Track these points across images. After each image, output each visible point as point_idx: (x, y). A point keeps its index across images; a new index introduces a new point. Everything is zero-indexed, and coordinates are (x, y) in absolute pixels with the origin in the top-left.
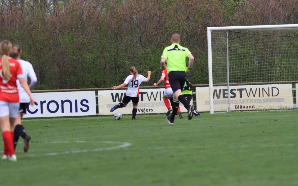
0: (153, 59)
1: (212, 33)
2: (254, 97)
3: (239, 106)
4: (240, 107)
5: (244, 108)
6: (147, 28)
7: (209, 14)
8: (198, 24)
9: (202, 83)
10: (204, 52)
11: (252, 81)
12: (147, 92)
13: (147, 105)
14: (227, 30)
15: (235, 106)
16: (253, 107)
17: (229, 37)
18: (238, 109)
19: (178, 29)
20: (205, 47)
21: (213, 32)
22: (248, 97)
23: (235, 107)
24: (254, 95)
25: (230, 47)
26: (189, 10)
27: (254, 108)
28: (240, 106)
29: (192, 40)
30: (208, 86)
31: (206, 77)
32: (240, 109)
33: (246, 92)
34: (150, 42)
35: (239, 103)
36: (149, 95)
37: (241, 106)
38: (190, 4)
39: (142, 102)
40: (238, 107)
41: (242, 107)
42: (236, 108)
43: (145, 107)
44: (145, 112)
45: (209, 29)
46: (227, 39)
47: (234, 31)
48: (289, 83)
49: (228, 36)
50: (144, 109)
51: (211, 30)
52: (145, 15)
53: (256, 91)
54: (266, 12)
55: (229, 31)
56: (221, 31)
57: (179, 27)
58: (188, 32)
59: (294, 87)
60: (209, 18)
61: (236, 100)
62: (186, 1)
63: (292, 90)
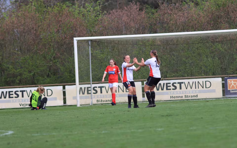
0: (31, 63)
1: (77, 43)
5: (104, 102)
6: (26, 39)
7: (75, 27)
8: (66, 36)
9: (70, 83)
10: (71, 58)
12: (26, 91)
13: (27, 101)
15: (97, 100)
18: (99, 103)
20: (72, 54)
21: (78, 41)
22: (107, 93)
23: (97, 101)
25: (92, 54)
26: (59, 25)
28: (100, 100)
29: (62, 48)
30: (75, 84)
31: (73, 77)
33: (105, 88)
34: (28, 50)
35: (100, 98)
36: (28, 92)
37: (101, 100)
38: (60, 19)
39: (23, 98)
40: (99, 101)
41: (102, 101)
42: (97, 102)
43: (25, 102)
44: (25, 106)
45: (75, 39)
46: (90, 47)
47: (95, 40)
48: (139, 81)
49: (90, 45)
50: (24, 104)
51: (76, 40)
52: (24, 29)
54: (120, 25)
55: (91, 40)
56: (85, 40)
57: (52, 38)
58: (58, 41)
59: (143, 84)
60: (75, 30)
61: (98, 96)
62: (57, 18)
63: (141, 87)
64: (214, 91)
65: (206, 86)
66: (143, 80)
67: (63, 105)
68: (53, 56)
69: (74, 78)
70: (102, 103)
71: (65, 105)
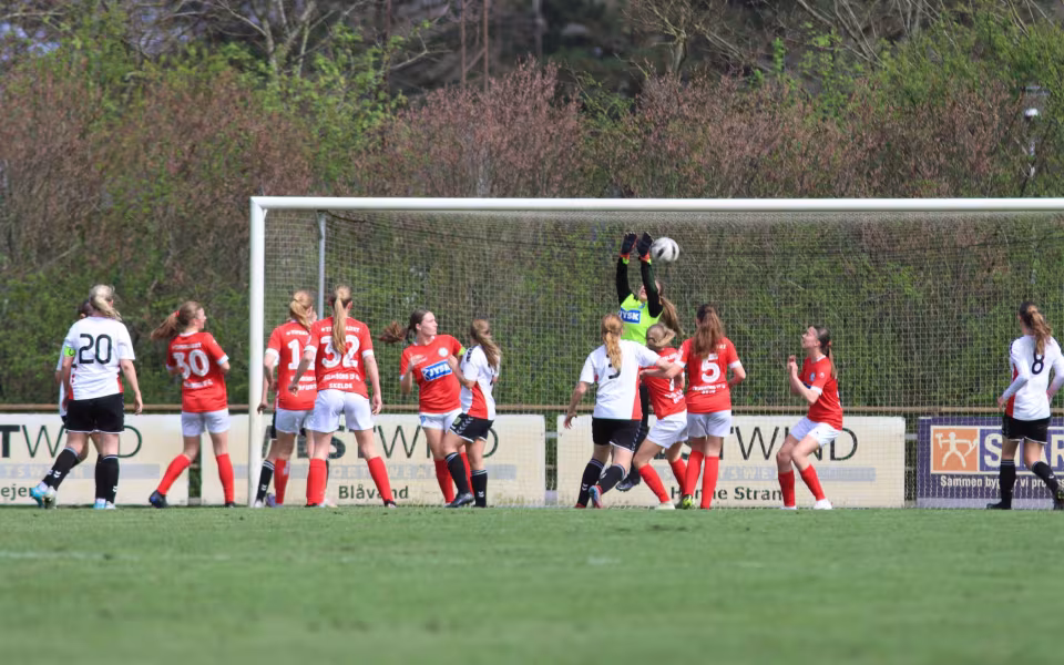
0: (53, 309)
1: (268, 222)
2: (409, 455)
3: (352, 488)
4: (355, 492)
5: (371, 497)
6: (37, 197)
7: (262, 158)
8: (221, 192)
10: (239, 293)
12: (24, 427)
13: (22, 474)
14: (322, 211)
15: (341, 488)
16: (404, 494)
17: (327, 239)
18: (348, 501)
19: (150, 206)
20: (242, 275)
21: (273, 214)
23: (341, 492)
25: (331, 280)
26: (190, 141)
27: (406, 496)
28: (356, 488)
29: (196, 248)
31: (241, 381)
32: (356, 501)
33: (382, 436)
34: (43, 251)
35: (352, 478)
36: (33, 434)
37: (361, 489)
38: (196, 119)
39: (6, 459)
40: (349, 491)
41: (363, 493)
42: (341, 497)
43: (14, 481)
44: (13, 499)
45: (260, 205)
46: (323, 243)
47: (349, 216)
48: (532, 412)
49: (323, 234)
50: (10, 487)
51: (264, 208)
52: (32, 153)
54: (466, 159)
55: (332, 215)
56: (300, 211)
57: (153, 198)
58: (182, 217)
59: (551, 426)
60: (263, 170)
61: (345, 468)
62: (182, 111)
63: (544, 437)
64: (867, 475)
65: (832, 451)
66: (553, 407)
67: (186, 503)
68: (155, 282)
69: (244, 385)
70: (361, 501)
71: (195, 501)
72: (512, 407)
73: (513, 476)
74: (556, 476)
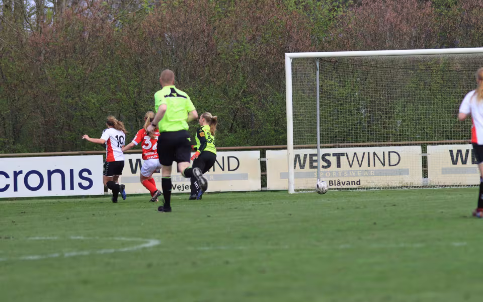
1: (292, 63)
2: (360, 166)
4: (336, 183)
5: (344, 185)
6: (188, 53)
7: (289, 32)
8: (270, 48)
9: (276, 144)
10: (279, 93)
11: (357, 141)
14: (317, 58)
15: (330, 181)
16: (358, 183)
17: (320, 70)
18: (333, 187)
19: (239, 55)
21: (294, 60)
22: (351, 166)
23: (330, 183)
24: (360, 163)
25: (322, 86)
26: (256, 25)
27: (360, 184)
28: (336, 181)
29: (260, 74)
30: (286, 148)
31: (283, 133)
32: (337, 187)
33: (348, 158)
34: (192, 77)
35: (335, 177)
37: (339, 181)
38: (258, 15)
40: (334, 183)
41: (340, 183)
42: (330, 185)
43: (183, 182)
44: (183, 190)
45: (289, 56)
46: (318, 72)
47: (329, 60)
48: (416, 145)
49: (318, 68)
50: (181, 185)
51: (291, 58)
52: (185, 33)
53: (363, 156)
54: (380, 29)
55: (321, 59)
56: (307, 59)
57: (240, 52)
58: (254, 60)
59: (424, 150)
60: (289, 37)
61: (331, 172)
62: (251, 11)
63: (421, 155)
66: (426, 142)
67: (260, 190)
68: (242, 90)
69: (283, 135)
70: (339, 187)
71: (264, 189)
72: (407, 142)
73: (408, 174)
74: (427, 173)
